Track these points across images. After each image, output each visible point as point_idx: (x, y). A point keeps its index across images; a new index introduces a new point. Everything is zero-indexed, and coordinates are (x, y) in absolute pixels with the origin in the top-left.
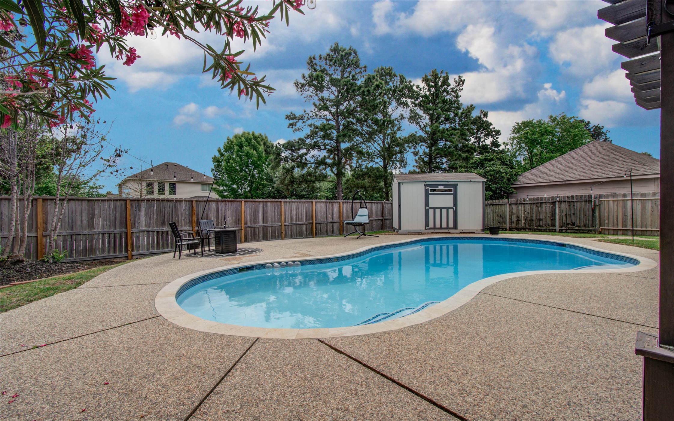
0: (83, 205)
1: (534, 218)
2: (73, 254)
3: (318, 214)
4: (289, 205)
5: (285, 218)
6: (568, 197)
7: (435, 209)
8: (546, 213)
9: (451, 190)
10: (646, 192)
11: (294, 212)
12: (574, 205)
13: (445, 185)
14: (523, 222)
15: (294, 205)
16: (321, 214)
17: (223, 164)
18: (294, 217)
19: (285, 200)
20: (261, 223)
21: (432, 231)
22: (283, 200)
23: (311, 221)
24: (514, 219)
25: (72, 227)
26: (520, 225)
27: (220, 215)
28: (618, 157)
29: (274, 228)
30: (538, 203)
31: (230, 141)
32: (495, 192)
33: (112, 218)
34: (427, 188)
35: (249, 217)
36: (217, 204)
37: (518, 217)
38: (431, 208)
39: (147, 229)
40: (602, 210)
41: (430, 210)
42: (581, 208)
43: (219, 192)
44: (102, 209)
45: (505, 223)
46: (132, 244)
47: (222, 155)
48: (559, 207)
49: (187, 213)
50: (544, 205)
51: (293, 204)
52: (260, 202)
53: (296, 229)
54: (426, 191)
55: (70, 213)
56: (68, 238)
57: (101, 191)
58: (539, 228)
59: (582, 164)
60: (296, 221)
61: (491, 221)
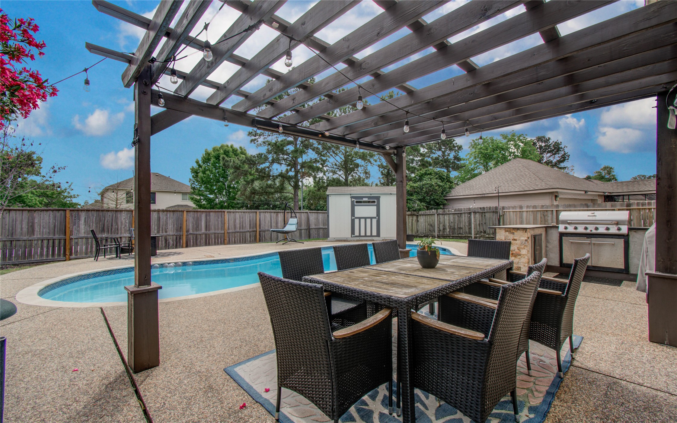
0: (24, 215)
1: (456, 227)
2: (12, 257)
3: (263, 222)
4: (232, 215)
5: (229, 226)
6: (480, 208)
7: (360, 218)
8: (465, 222)
9: (374, 202)
10: (536, 205)
11: (238, 221)
12: (485, 216)
13: (369, 197)
14: (448, 230)
15: (238, 215)
16: (265, 223)
17: (200, 174)
18: (238, 226)
19: (229, 210)
20: (203, 230)
21: (358, 238)
22: (226, 210)
23: (255, 229)
24: (441, 228)
25: (12, 234)
26: (445, 233)
27: (161, 223)
28: (527, 173)
29: (217, 235)
30: (459, 214)
31: (208, 154)
32: (429, 203)
33: (52, 226)
34: (353, 200)
35: (191, 225)
36: (159, 214)
37: (444, 226)
38: (357, 218)
39: (86, 236)
40: (505, 220)
41: (355, 220)
42: (490, 218)
43: (197, 202)
44: (42, 218)
45: (435, 232)
46: (71, 249)
47: (200, 166)
48: (474, 217)
49: (127, 222)
50: (463, 215)
51: (237, 213)
52: (203, 212)
53: (240, 236)
54: (352, 202)
55: (11, 221)
56: (8, 244)
57: (74, 201)
58: (460, 235)
59: (501, 179)
60: (240, 229)
61: (424, 229)
